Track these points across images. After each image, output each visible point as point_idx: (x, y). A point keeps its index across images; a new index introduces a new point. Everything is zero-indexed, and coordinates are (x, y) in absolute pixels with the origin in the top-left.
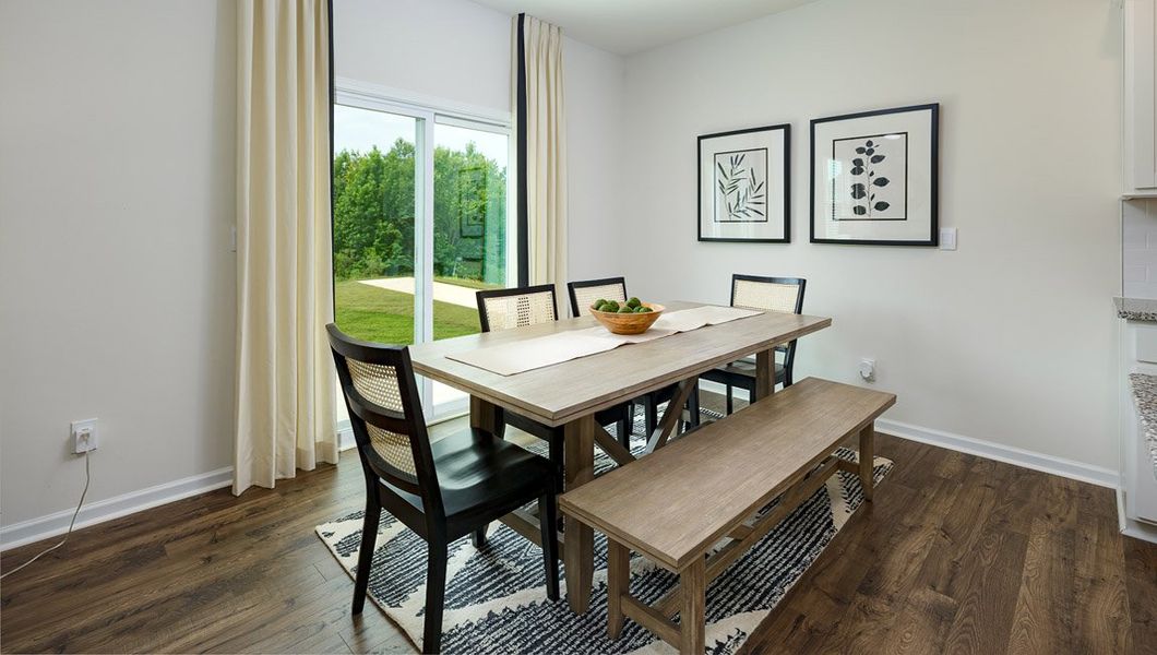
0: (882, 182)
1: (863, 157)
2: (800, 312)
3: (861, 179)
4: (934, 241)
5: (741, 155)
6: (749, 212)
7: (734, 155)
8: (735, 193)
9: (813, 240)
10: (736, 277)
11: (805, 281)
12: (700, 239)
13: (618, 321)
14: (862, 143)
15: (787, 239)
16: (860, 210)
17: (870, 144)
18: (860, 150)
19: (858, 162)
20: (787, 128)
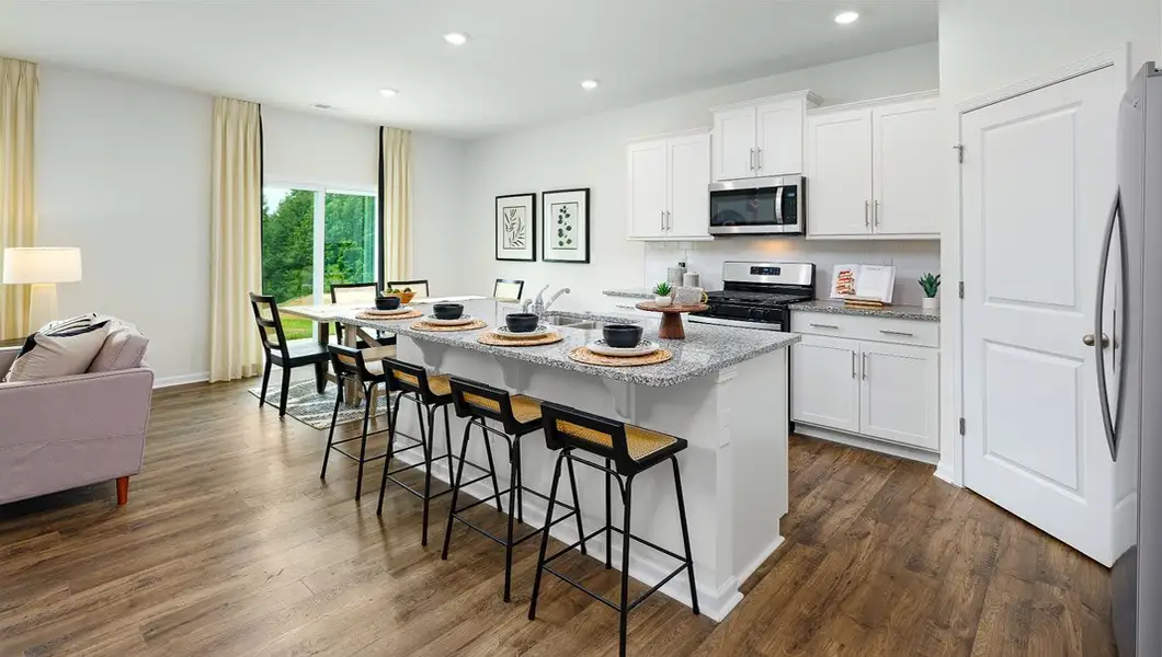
0: (569, 228)
1: (562, 214)
3: (562, 226)
4: (587, 260)
5: (514, 209)
6: (518, 243)
8: (513, 231)
9: (544, 260)
10: (498, 281)
11: (523, 282)
12: (497, 259)
15: (534, 259)
16: (561, 244)
17: (565, 207)
19: (560, 217)
20: (534, 195)
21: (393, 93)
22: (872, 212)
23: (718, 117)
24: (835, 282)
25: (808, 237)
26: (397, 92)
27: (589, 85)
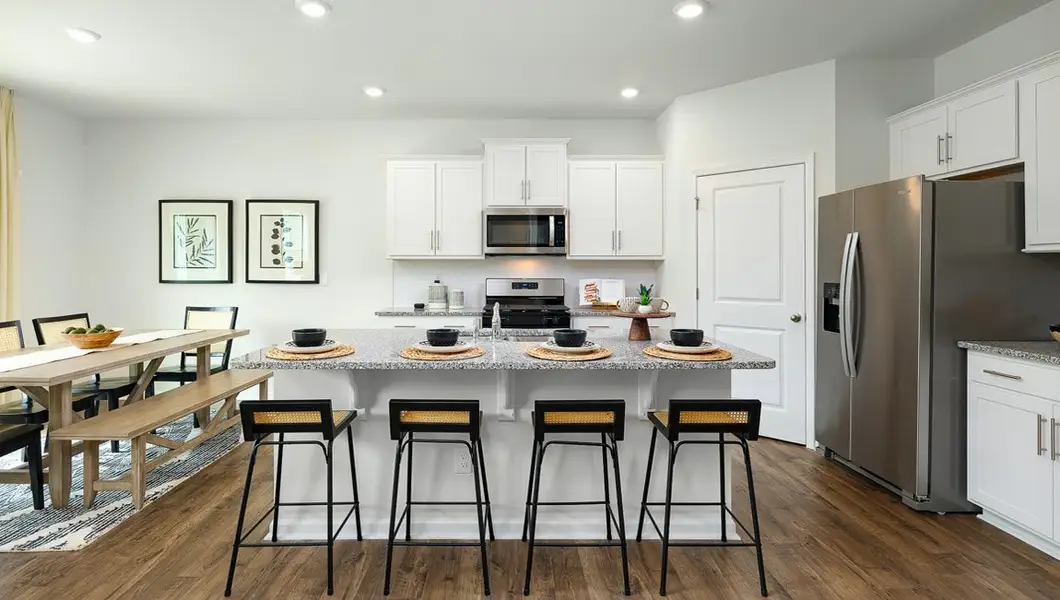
0: (290, 244)
1: (279, 227)
2: (233, 328)
3: (277, 242)
4: (317, 281)
5: (195, 218)
6: (201, 261)
7: (190, 218)
8: (191, 246)
9: (248, 281)
10: (188, 309)
11: (237, 309)
12: (161, 281)
13: (86, 339)
14: (278, 219)
15: (231, 280)
16: (276, 262)
17: (282, 220)
18: (277, 224)
19: (276, 231)
20: (230, 203)
21: (91, 39)
22: (616, 239)
23: (491, 149)
24: (583, 293)
25: (568, 257)
26: (98, 37)
27: (374, 92)
